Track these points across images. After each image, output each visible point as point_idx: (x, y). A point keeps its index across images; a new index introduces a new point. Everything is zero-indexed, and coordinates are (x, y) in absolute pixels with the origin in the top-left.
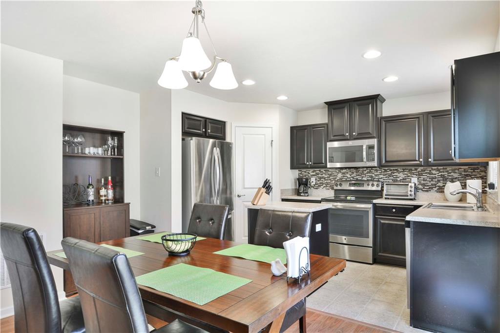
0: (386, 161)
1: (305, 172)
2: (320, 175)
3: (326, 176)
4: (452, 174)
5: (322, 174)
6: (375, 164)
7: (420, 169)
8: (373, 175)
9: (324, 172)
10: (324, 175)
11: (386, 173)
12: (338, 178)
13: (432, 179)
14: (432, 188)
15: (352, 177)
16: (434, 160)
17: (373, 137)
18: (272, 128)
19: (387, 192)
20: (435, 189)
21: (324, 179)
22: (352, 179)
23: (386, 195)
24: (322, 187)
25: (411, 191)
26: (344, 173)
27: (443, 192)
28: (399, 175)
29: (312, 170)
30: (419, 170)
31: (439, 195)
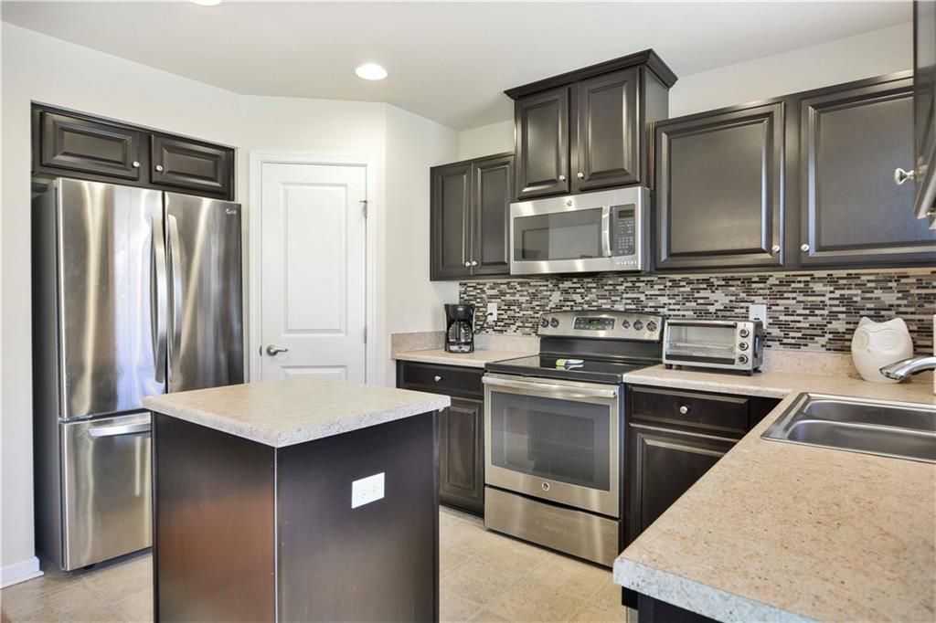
0: (670, 255)
1: (475, 288)
2: (508, 297)
3: (524, 299)
4: (878, 293)
5: (513, 294)
6: (636, 261)
7: (775, 277)
8: (642, 297)
9: (519, 288)
10: (517, 297)
11: (676, 291)
12: (552, 305)
13: (812, 309)
14: (812, 337)
15: (587, 303)
16: (819, 249)
17: (633, 183)
18: (365, 166)
19: (672, 347)
20: (823, 340)
21: (519, 305)
22: (586, 306)
23: (668, 357)
24: (514, 327)
25: (742, 345)
26: (566, 292)
27: (848, 349)
28: (712, 297)
29: (490, 283)
30: (772, 281)
31: (833, 360)
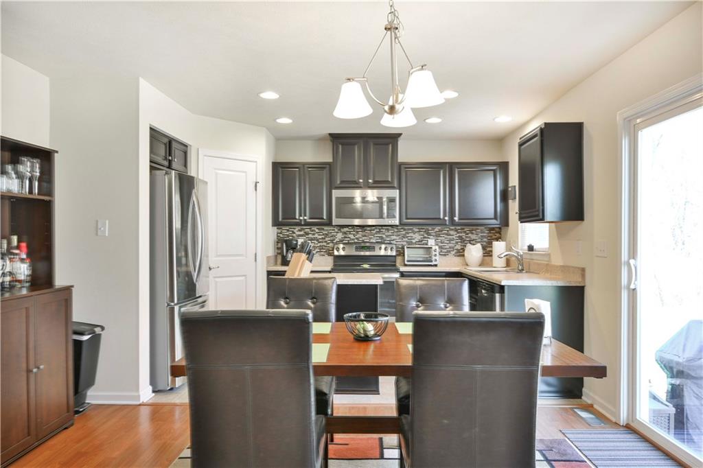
0: (407, 218)
1: (288, 231)
2: (310, 236)
3: (320, 237)
4: (470, 235)
5: (314, 234)
6: (397, 222)
7: (437, 229)
8: (384, 236)
9: (317, 231)
10: (316, 236)
12: (337, 240)
13: (450, 240)
14: (450, 252)
15: (357, 239)
16: (460, 219)
17: (393, 188)
18: (256, 162)
19: (408, 256)
20: (453, 253)
21: (317, 240)
22: (356, 241)
23: (408, 261)
25: (435, 255)
26: (345, 233)
27: (463, 256)
28: (414, 236)
29: (298, 228)
31: (458, 260)
